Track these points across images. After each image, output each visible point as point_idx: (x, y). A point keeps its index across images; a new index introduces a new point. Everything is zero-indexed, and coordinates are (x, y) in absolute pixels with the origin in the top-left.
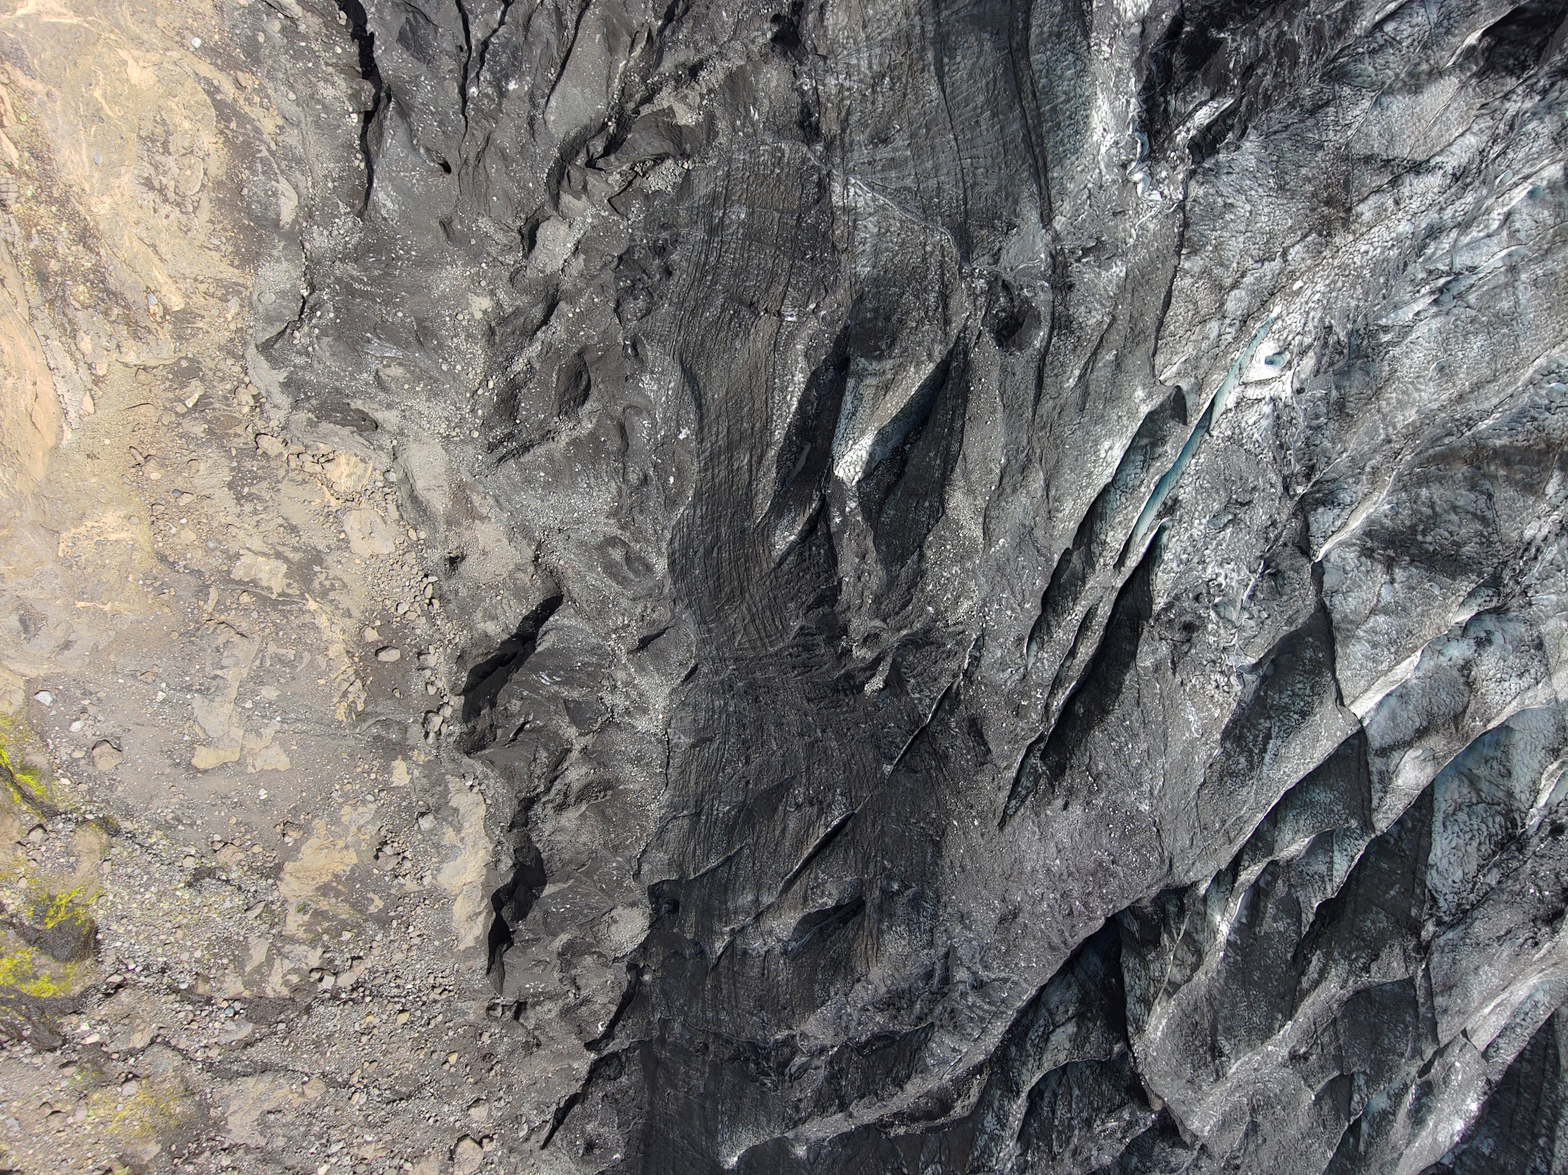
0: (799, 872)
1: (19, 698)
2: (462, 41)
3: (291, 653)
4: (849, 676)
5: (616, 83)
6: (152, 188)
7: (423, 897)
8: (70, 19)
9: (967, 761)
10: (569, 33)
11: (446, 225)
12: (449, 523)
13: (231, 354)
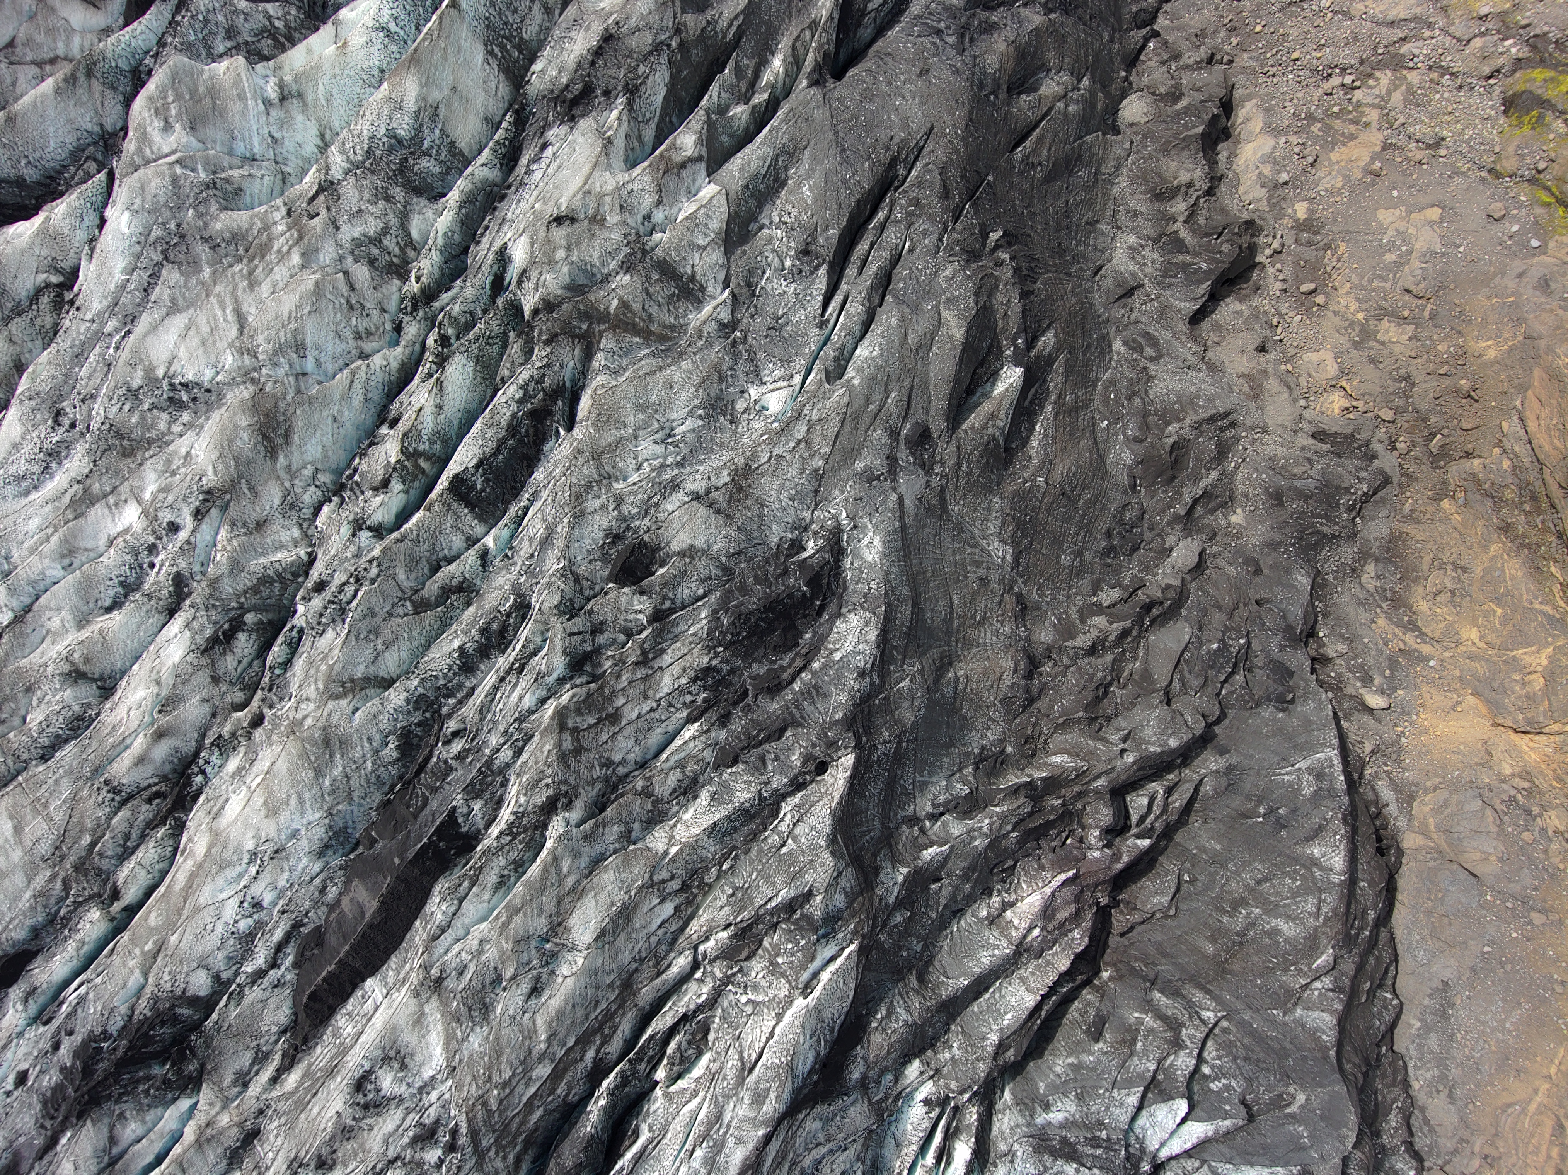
0: (1043, 119)
1: (1552, 243)
2: (1249, 675)
3: (1375, 283)
4: (1011, 243)
5: (1141, 652)
6: (1462, 567)
7: (1284, 131)
8: (1518, 653)
9: (951, 171)
10: (1176, 677)
11: (1259, 571)
13: (1410, 476)
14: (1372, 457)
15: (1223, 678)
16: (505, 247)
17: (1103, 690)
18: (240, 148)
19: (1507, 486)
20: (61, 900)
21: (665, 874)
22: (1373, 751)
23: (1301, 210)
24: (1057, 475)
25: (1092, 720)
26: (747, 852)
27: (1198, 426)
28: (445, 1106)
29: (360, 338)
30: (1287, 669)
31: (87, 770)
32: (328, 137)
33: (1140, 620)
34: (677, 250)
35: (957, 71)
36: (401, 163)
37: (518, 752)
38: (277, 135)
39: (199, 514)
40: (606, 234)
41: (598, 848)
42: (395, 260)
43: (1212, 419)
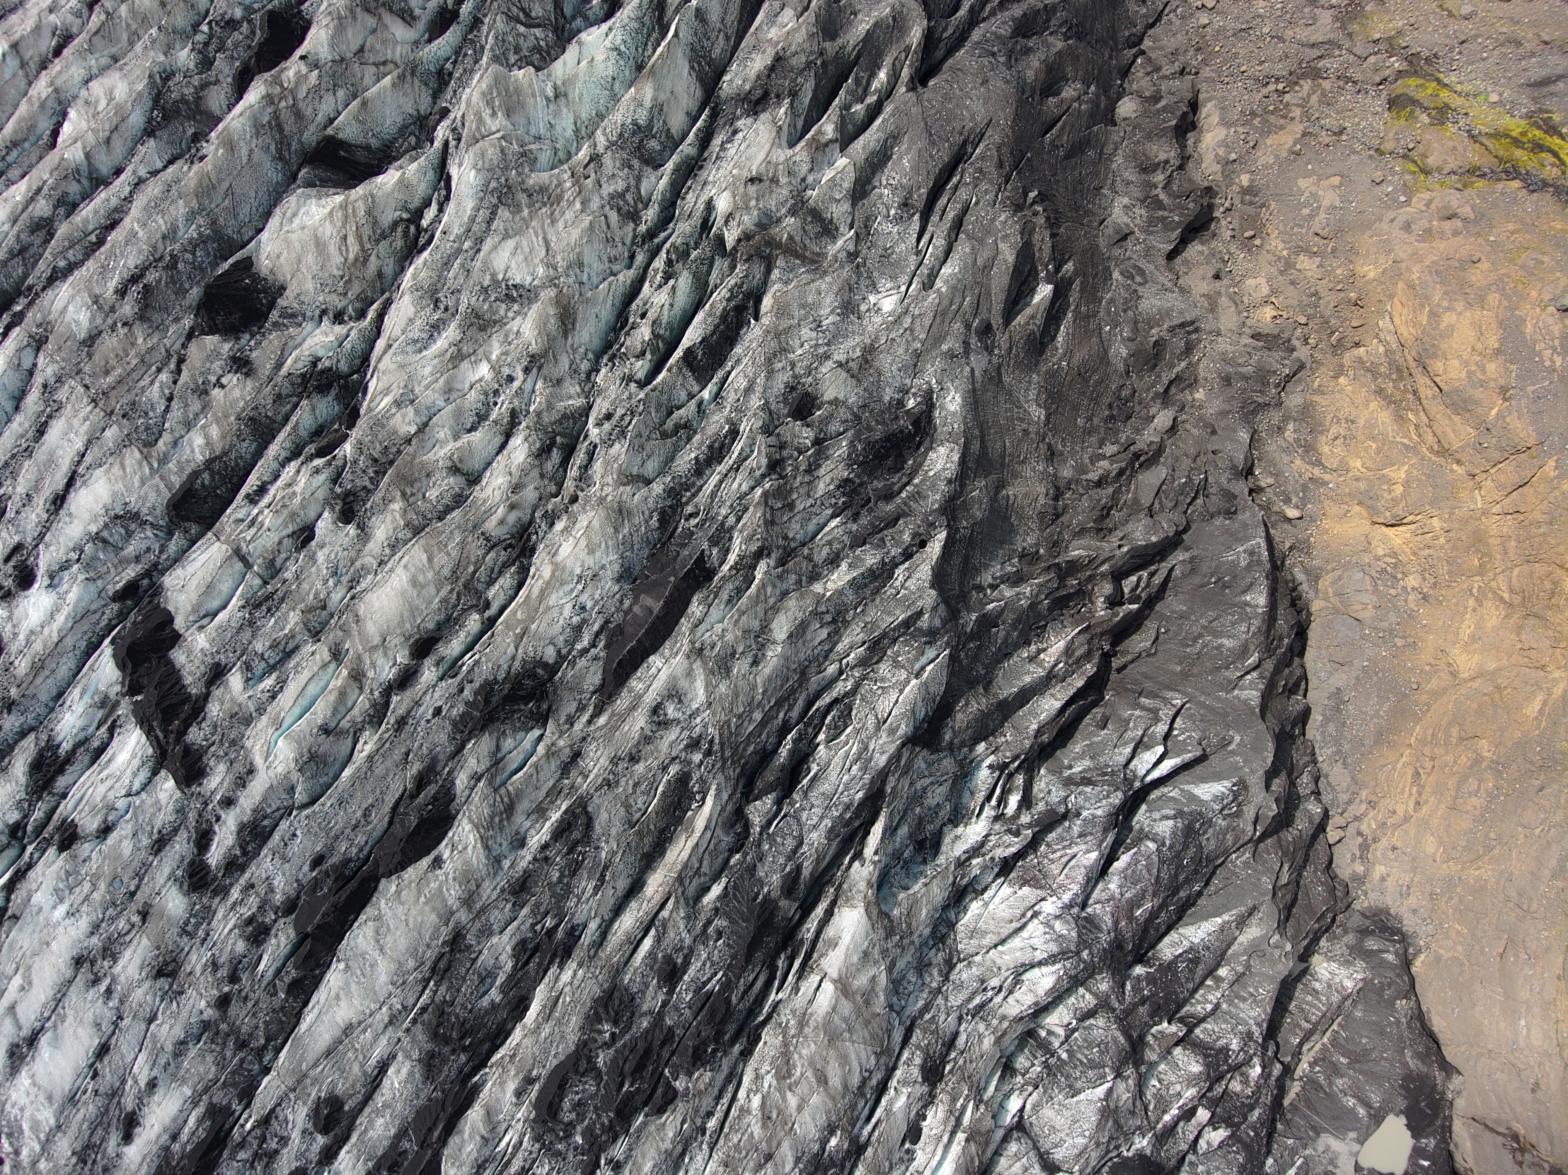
0: (1063, 114)
2: (1207, 500)
3: (1295, 229)
4: (1042, 201)
5: (1133, 485)
6: (1351, 421)
8: (1386, 472)
10: (1157, 499)
11: (1214, 431)
12: (1220, 294)
13: (1318, 361)
14: (1293, 350)
15: (1188, 502)
16: (711, 199)
17: (1105, 512)
18: (533, 131)
19: (1381, 364)
20: (455, 606)
21: (823, 608)
22: (1291, 548)
23: (1245, 179)
24: (1076, 361)
25: (1099, 530)
26: (873, 601)
27: (1172, 330)
28: (705, 726)
29: (612, 262)
30: (1233, 494)
31: (470, 525)
33: (1131, 463)
34: (822, 202)
35: (1007, 82)
36: (639, 143)
37: (738, 520)
39: (527, 370)
40: (780, 190)
41: (784, 586)
42: (633, 210)
43: (1182, 325)
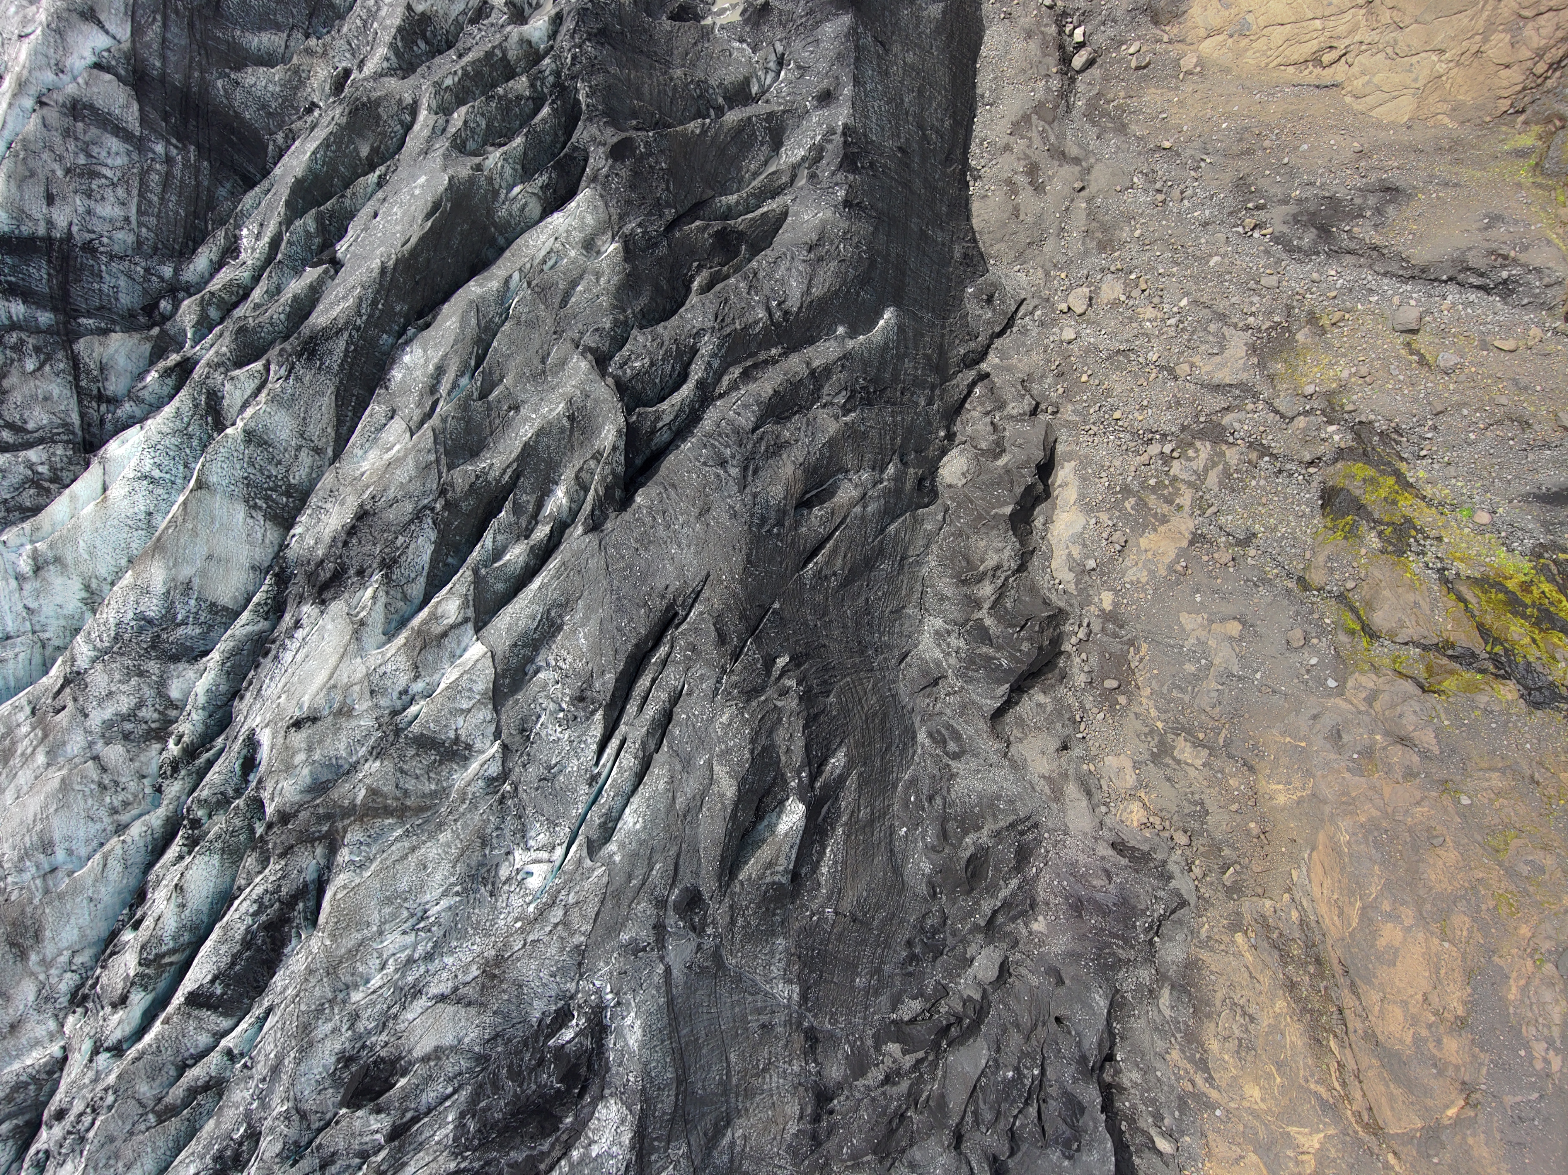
0: (836, 529)
1: (1350, 683)
2: (1043, 1106)
3: (1175, 693)
4: (799, 666)
5: (940, 1073)
6: (1250, 1016)
7: (1098, 507)
8: (1293, 1130)
9: (728, 617)
10: (971, 1108)
11: (1060, 982)
12: (1066, 775)
13: (1206, 901)
14: (1170, 877)
15: (1016, 1112)
16: (253, 732)
17: (898, 1121)
19: (1293, 940)
23: (1107, 600)
24: (846, 906)
25: (882, 1159)
27: (996, 834)
29: (117, 812)
30: (1079, 1103)
32: (94, 584)
34: (436, 721)
35: (736, 513)
36: (153, 641)
38: (31, 606)
40: (354, 723)
42: (153, 726)
43: (1012, 825)
